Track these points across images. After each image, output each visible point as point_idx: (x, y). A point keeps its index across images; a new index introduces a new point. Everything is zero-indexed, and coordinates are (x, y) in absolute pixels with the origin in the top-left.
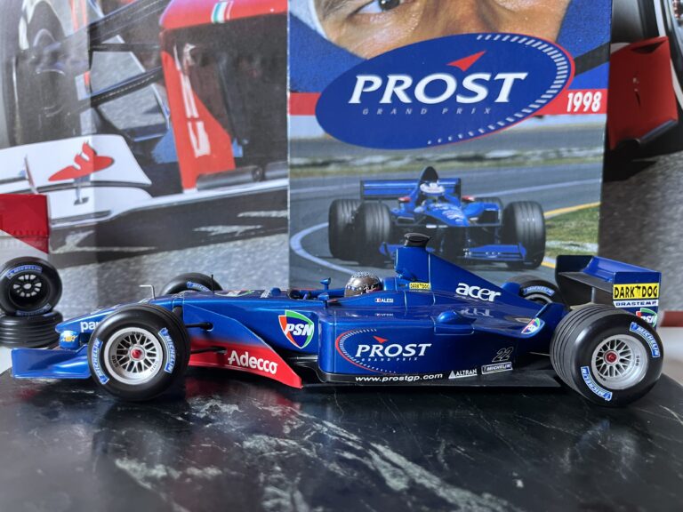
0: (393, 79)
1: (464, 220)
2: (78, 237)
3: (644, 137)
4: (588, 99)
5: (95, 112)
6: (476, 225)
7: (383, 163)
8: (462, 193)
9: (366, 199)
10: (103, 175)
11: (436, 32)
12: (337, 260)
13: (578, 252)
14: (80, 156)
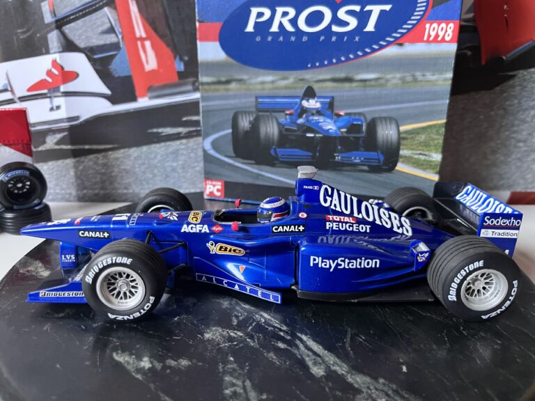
0: (280, 10)
1: (336, 132)
2: (55, 138)
3: (509, 55)
4: (442, 29)
5: (59, 33)
6: (345, 135)
7: (273, 82)
8: (335, 109)
9: (260, 111)
10: (70, 87)
12: (239, 159)
13: (425, 160)
14: (50, 70)
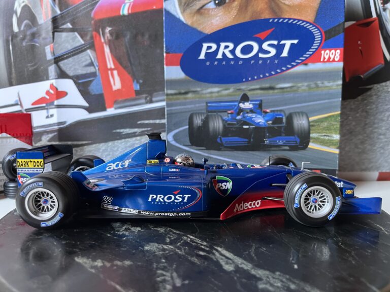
0: (223, 45)
1: (264, 123)
2: (48, 137)
3: (365, 75)
4: (332, 54)
5: (56, 66)
6: (271, 125)
7: (218, 92)
8: (263, 108)
9: (209, 112)
10: (61, 101)
11: (246, 18)
12: (194, 147)
13: (328, 140)
14: (49, 91)
